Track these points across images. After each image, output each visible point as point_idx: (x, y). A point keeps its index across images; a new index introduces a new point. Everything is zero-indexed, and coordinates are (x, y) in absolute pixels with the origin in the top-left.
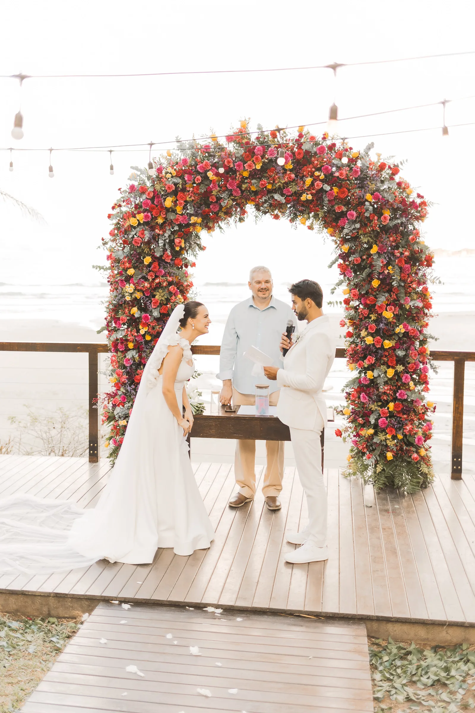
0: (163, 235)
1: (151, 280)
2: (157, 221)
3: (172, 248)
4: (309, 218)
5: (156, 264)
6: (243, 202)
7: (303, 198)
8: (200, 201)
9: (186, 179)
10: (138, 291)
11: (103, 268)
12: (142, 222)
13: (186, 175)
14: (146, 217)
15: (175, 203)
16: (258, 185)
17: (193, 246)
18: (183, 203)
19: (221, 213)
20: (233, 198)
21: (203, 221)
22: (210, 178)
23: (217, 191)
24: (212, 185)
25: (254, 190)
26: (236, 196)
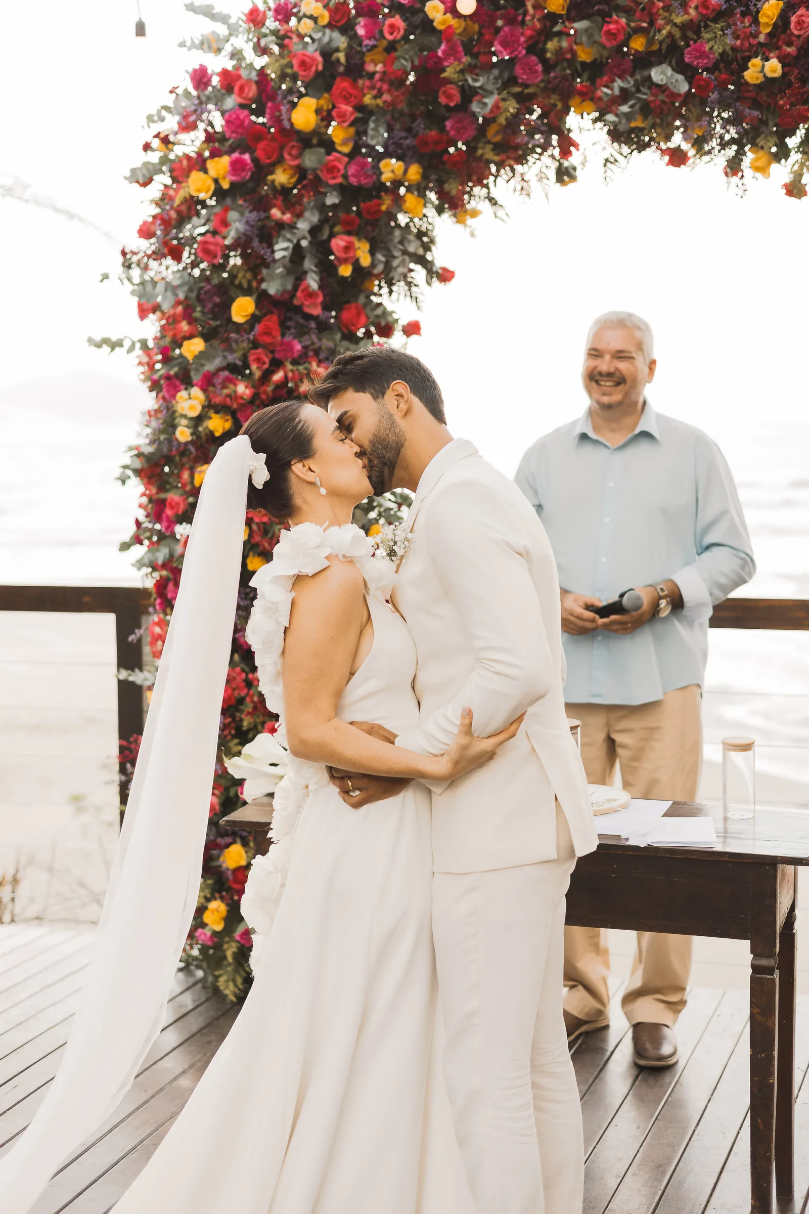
0: (292, 227)
1: (258, 374)
2: (270, 178)
3: (327, 270)
4: (783, 153)
5: (272, 321)
6: (555, 105)
7: (752, 74)
8: (411, 105)
9: (361, 31)
10: (217, 412)
11: (119, 344)
12: (225, 185)
13: (361, 21)
14: (236, 166)
15: (326, 117)
16: (597, 37)
17: (395, 263)
18: (352, 114)
19: (483, 148)
20: (517, 89)
21: (425, 177)
22: (435, 24)
23: (461, 66)
24: (443, 47)
25: (589, 61)
26: (529, 82)
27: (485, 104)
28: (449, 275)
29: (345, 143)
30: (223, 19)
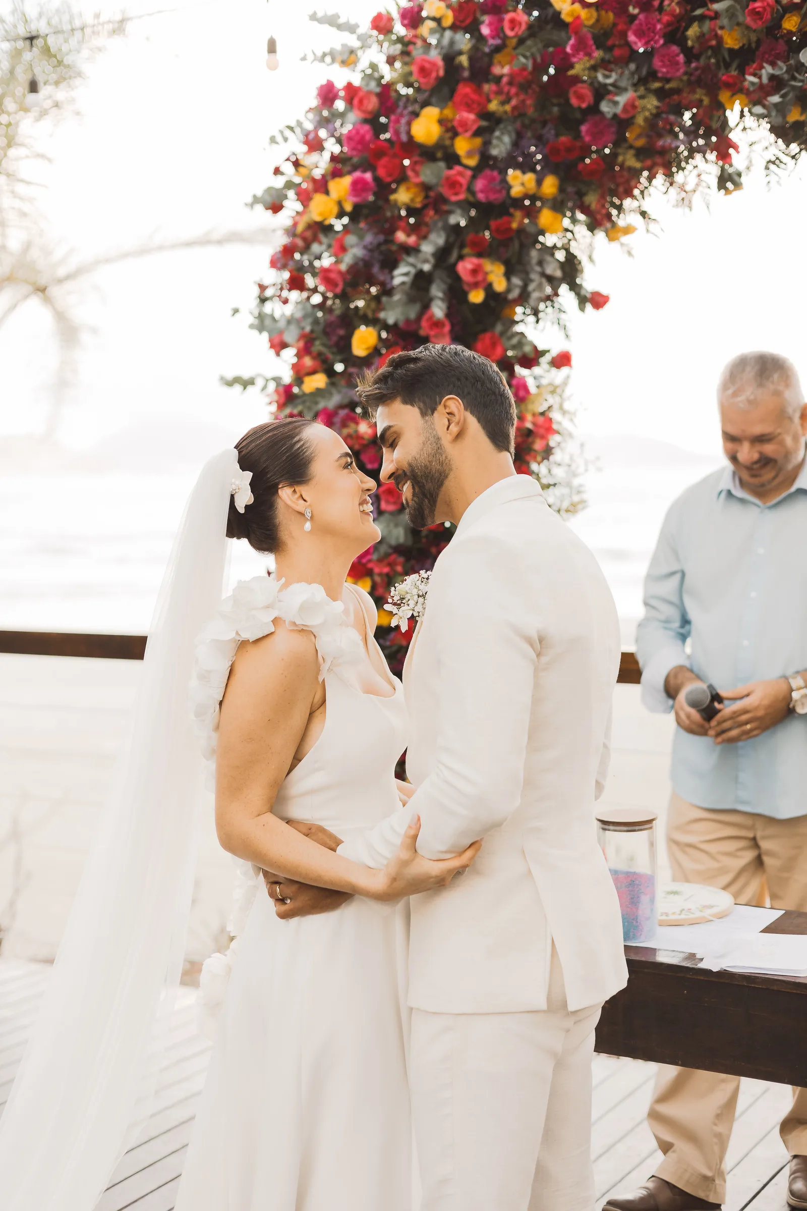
0: (416, 250)
2: (393, 197)
3: (456, 296)
6: (701, 101)
8: (541, 109)
9: (485, 30)
13: (486, 19)
14: (358, 187)
15: (451, 130)
16: (741, 19)
17: (531, 287)
18: (474, 121)
19: (624, 154)
20: (657, 85)
21: (561, 189)
22: (563, 16)
23: (592, 62)
24: (572, 41)
25: (737, 47)
26: (669, 76)
27: (616, 103)
28: (601, 300)
29: (470, 154)
30: (351, 28)
